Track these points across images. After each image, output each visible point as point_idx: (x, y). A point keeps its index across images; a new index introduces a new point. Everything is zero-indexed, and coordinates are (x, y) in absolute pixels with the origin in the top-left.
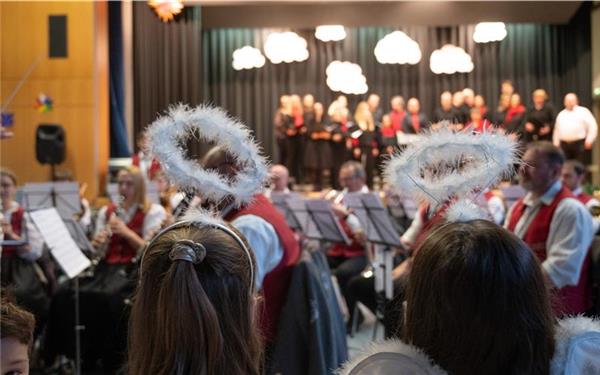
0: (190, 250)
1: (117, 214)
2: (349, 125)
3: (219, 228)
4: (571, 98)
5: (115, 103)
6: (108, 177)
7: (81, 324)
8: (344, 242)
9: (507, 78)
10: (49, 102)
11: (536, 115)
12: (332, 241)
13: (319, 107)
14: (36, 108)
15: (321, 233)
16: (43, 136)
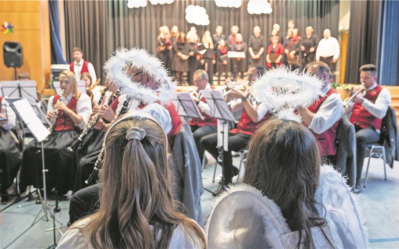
0: (138, 133)
1: (61, 100)
2: (199, 44)
3: (149, 119)
4: (327, 32)
5: (53, 29)
6: (52, 76)
7: (45, 169)
8: (200, 118)
9: (291, 18)
10: (10, 27)
11: (307, 41)
12: (192, 118)
13: (183, 35)
14: (2, 31)
15: (186, 113)
16: (8, 49)
